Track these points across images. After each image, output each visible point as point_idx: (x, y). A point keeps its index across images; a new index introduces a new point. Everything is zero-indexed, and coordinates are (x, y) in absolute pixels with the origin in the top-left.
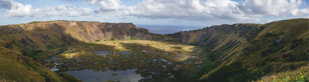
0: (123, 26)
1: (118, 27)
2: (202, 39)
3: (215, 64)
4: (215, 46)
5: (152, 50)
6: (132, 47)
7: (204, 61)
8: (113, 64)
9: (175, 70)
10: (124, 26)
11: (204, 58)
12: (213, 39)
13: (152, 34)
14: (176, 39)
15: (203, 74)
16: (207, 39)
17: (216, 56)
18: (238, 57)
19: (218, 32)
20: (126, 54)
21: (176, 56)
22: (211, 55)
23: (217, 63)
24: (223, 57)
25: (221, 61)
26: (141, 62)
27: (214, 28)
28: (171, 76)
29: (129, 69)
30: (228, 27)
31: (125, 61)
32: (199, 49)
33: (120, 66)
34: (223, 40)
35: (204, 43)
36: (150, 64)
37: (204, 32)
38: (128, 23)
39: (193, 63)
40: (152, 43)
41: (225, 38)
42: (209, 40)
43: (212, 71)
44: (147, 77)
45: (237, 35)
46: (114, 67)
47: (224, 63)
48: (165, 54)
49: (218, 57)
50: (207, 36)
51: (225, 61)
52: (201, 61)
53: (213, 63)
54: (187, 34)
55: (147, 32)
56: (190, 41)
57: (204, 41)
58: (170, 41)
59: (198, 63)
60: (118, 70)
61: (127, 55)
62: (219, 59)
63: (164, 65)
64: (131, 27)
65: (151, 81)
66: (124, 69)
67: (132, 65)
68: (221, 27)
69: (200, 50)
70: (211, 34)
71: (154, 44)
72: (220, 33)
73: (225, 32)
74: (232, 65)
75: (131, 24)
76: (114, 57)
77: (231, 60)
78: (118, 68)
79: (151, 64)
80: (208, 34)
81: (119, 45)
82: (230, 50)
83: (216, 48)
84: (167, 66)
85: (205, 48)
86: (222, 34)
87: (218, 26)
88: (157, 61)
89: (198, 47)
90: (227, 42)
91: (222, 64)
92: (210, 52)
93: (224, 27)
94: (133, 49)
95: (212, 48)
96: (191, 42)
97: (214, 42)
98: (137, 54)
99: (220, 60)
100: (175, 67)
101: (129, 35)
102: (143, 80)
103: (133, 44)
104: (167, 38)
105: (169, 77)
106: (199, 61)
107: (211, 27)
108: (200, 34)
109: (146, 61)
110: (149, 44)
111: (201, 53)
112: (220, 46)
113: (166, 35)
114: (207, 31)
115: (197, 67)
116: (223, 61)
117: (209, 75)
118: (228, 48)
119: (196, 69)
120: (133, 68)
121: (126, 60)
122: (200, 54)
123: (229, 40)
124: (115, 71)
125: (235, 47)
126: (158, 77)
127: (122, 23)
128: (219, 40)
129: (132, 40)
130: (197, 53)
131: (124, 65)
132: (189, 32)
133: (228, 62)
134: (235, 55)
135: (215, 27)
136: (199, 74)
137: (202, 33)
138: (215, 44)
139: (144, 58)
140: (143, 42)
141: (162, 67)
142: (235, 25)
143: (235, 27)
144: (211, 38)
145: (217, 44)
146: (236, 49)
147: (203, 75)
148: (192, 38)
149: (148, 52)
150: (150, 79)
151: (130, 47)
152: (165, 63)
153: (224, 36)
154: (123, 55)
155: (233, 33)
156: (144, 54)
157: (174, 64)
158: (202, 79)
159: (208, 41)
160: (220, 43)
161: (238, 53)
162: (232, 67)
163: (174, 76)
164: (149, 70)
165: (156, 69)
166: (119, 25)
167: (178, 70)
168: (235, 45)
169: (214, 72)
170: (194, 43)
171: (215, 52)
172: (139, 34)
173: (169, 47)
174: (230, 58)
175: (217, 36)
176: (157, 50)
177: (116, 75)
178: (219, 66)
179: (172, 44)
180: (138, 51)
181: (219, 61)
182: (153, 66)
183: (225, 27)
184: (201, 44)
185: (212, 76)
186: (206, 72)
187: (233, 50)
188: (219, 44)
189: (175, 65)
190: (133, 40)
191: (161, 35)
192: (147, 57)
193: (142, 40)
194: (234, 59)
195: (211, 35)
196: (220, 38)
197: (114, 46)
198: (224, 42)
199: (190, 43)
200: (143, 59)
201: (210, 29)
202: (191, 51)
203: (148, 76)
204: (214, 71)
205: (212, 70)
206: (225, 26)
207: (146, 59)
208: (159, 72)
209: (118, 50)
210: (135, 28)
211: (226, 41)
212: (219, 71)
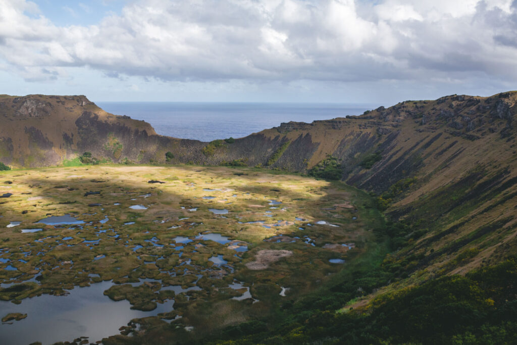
0: (43, 110)
1: (22, 110)
2: (355, 156)
3: (403, 264)
4: (407, 186)
5: (168, 203)
6: (86, 195)
7: (358, 244)
8: (5, 273)
9: (256, 268)
10: (48, 109)
11: (361, 233)
12: (401, 158)
13: (165, 141)
14: (252, 158)
15: (354, 295)
16: (377, 159)
17: (409, 231)
18: (508, 246)
19: (421, 128)
20: (65, 227)
21: (255, 218)
22: (390, 224)
23: (409, 260)
24: (436, 238)
25: (428, 253)
26: (127, 254)
27: (409, 113)
28: (241, 295)
29: (77, 284)
30: (468, 106)
31: (59, 255)
32: (343, 192)
33: (39, 278)
34: (445, 166)
35: (363, 171)
36: (162, 258)
37: (365, 127)
38: (65, 97)
39: (317, 245)
40: (169, 176)
41: (455, 156)
42: (382, 161)
43: (388, 291)
44: (156, 307)
45: (511, 143)
46: (12, 284)
47: (440, 265)
48: (216, 212)
49: (417, 237)
50: (376, 146)
51: (444, 255)
52: (347, 243)
53: (395, 258)
54: (305, 133)
55: (145, 133)
56: (315, 159)
57: (365, 164)
58: (233, 165)
59: (338, 248)
60: (30, 296)
61: (70, 230)
62: (422, 246)
63: (216, 254)
64: (78, 112)
65: (169, 322)
66: (55, 290)
67: (93, 269)
68: (438, 107)
69: (347, 198)
70: (393, 137)
71: (175, 179)
72: (433, 135)
73: (453, 130)
74: (476, 277)
75: (80, 99)
76: (8, 240)
77: (473, 255)
78: (32, 288)
79: (168, 255)
80: (380, 136)
81: (30, 190)
82: (473, 213)
83: (411, 198)
84: (225, 260)
85: (365, 191)
86: (441, 137)
87: (425, 102)
88: (189, 244)
89: (342, 185)
90: (461, 175)
91: (430, 269)
92: (384, 209)
93: (451, 106)
94: (93, 202)
95: (394, 196)
96: (318, 165)
97: (404, 172)
98: (110, 220)
99: (422, 250)
100: (254, 260)
101: (73, 147)
102: (139, 321)
103: (93, 181)
104: (221, 156)
105: (235, 298)
106: (338, 239)
107: (394, 107)
108: (351, 134)
109: (149, 245)
110: (154, 178)
111: (349, 210)
112: (428, 189)
113: (217, 144)
114: (379, 124)
115: (333, 264)
116: (435, 256)
117: (374, 303)
118: (462, 201)
119: (326, 272)
120: (96, 281)
121: (65, 249)
122: (347, 215)
123: (471, 167)
124: (18, 303)
125: (499, 197)
126: (195, 304)
127: (40, 96)
128: (425, 161)
129: (85, 167)
130: (335, 208)
131: (56, 273)
132: (312, 125)
133: (461, 261)
134: (494, 236)
135: (411, 109)
136: (338, 294)
137: (357, 130)
138: (410, 180)
139: (137, 235)
140: (132, 173)
141: (207, 265)
142: (506, 100)
143: (507, 106)
144: (391, 153)
145: (414, 181)
146: (501, 209)
147: (353, 297)
148: (320, 148)
149: (155, 210)
150: (168, 314)
151: (79, 194)
152: (217, 249)
153: (451, 146)
154: (48, 232)
155: (492, 135)
156: (139, 219)
157: (249, 249)
158: (345, 314)
159: (380, 166)
160: (430, 176)
161: (509, 229)
162: (475, 288)
163: (251, 292)
164: (160, 281)
165: (187, 272)
166: (28, 104)
167: (265, 267)
168: (499, 190)
169: (396, 297)
170: (327, 169)
171: (404, 213)
172: (117, 140)
173: (229, 187)
174: (472, 248)
175: (417, 144)
176: (187, 203)
177: (19, 317)
178: (416, 273)
179: (239, 175)
180: (114, 210)
181: (418, 252)
182: (177, 264)
183: (458, 110)
184: (352, 175)
185: (386, 308)
186: (364, 288)
187: (486, 210)
188: (426, 180)
189: (255, 253)
190: (92, 168)
191: (201, 143)
192: (149, 230)
193: (127, 164)
194: (487, 253)
195: (394, 142)
196: (429, 154)
197: (8, 195)
198: (447, 172)
199: (314, 169)
200: (135, 238)
201: (390, 117)
202: (315, 197)
203: (158, 304)
204: (396, 292)
205: (386, 284)
206: (454, 103)
207: (148, 238)
208: (197, 285)
209: (24, 212)
210: (96, 117)
211: (458, 170)
212: (414, 293)
